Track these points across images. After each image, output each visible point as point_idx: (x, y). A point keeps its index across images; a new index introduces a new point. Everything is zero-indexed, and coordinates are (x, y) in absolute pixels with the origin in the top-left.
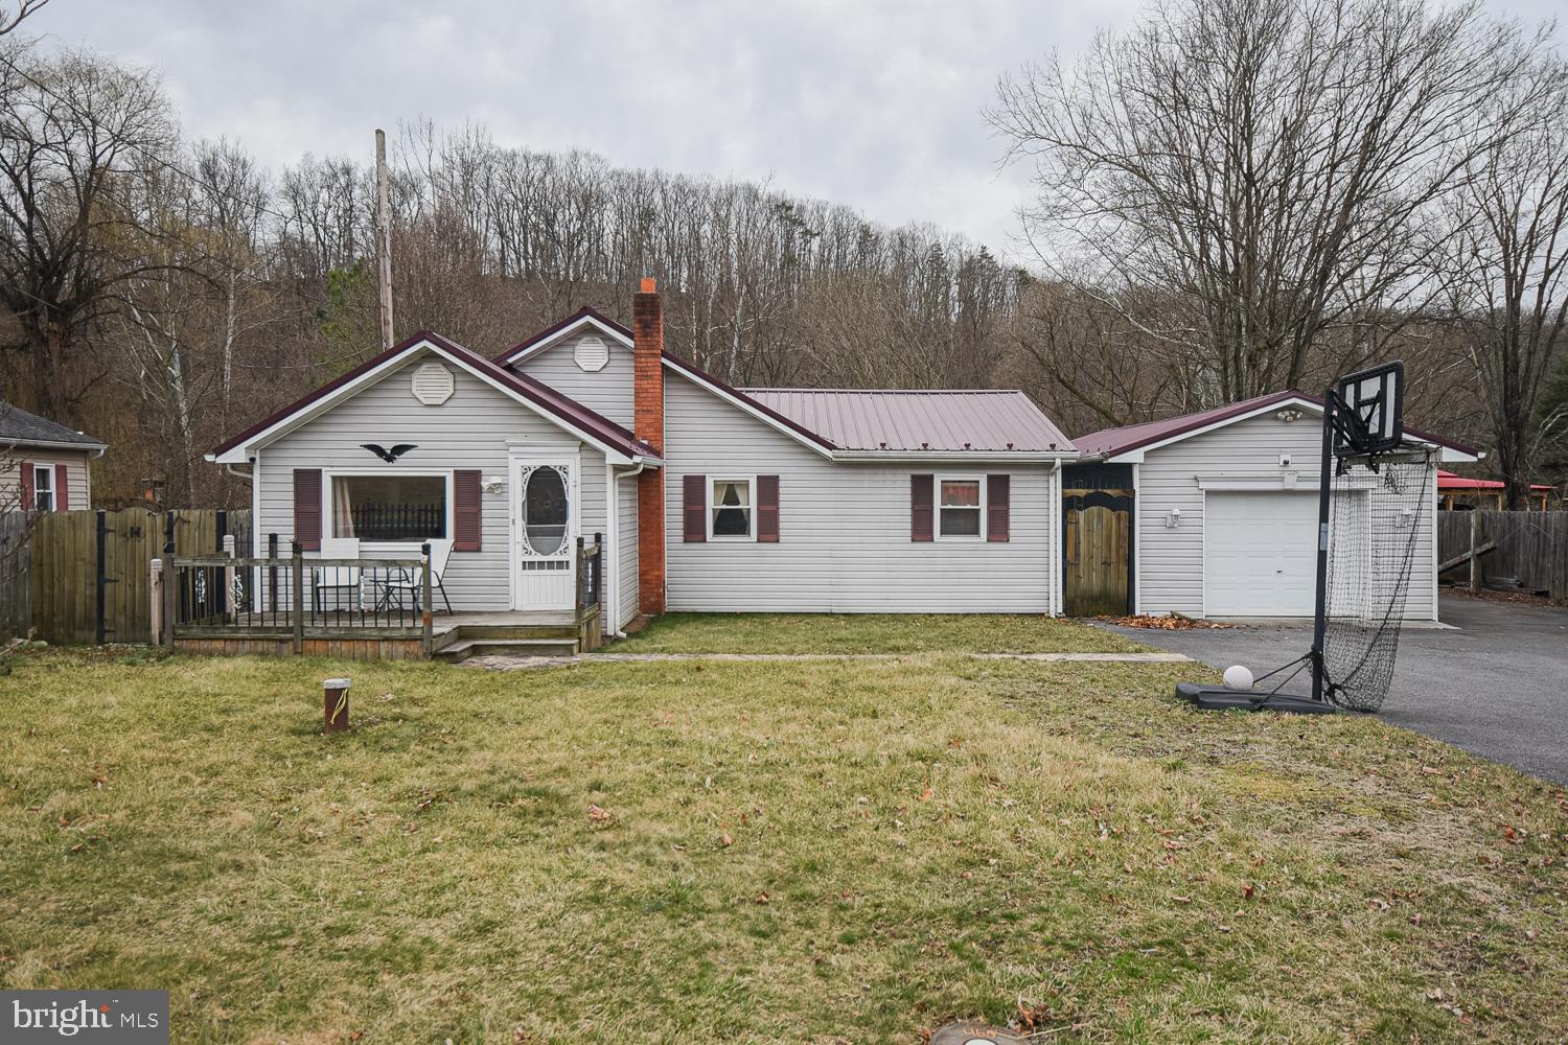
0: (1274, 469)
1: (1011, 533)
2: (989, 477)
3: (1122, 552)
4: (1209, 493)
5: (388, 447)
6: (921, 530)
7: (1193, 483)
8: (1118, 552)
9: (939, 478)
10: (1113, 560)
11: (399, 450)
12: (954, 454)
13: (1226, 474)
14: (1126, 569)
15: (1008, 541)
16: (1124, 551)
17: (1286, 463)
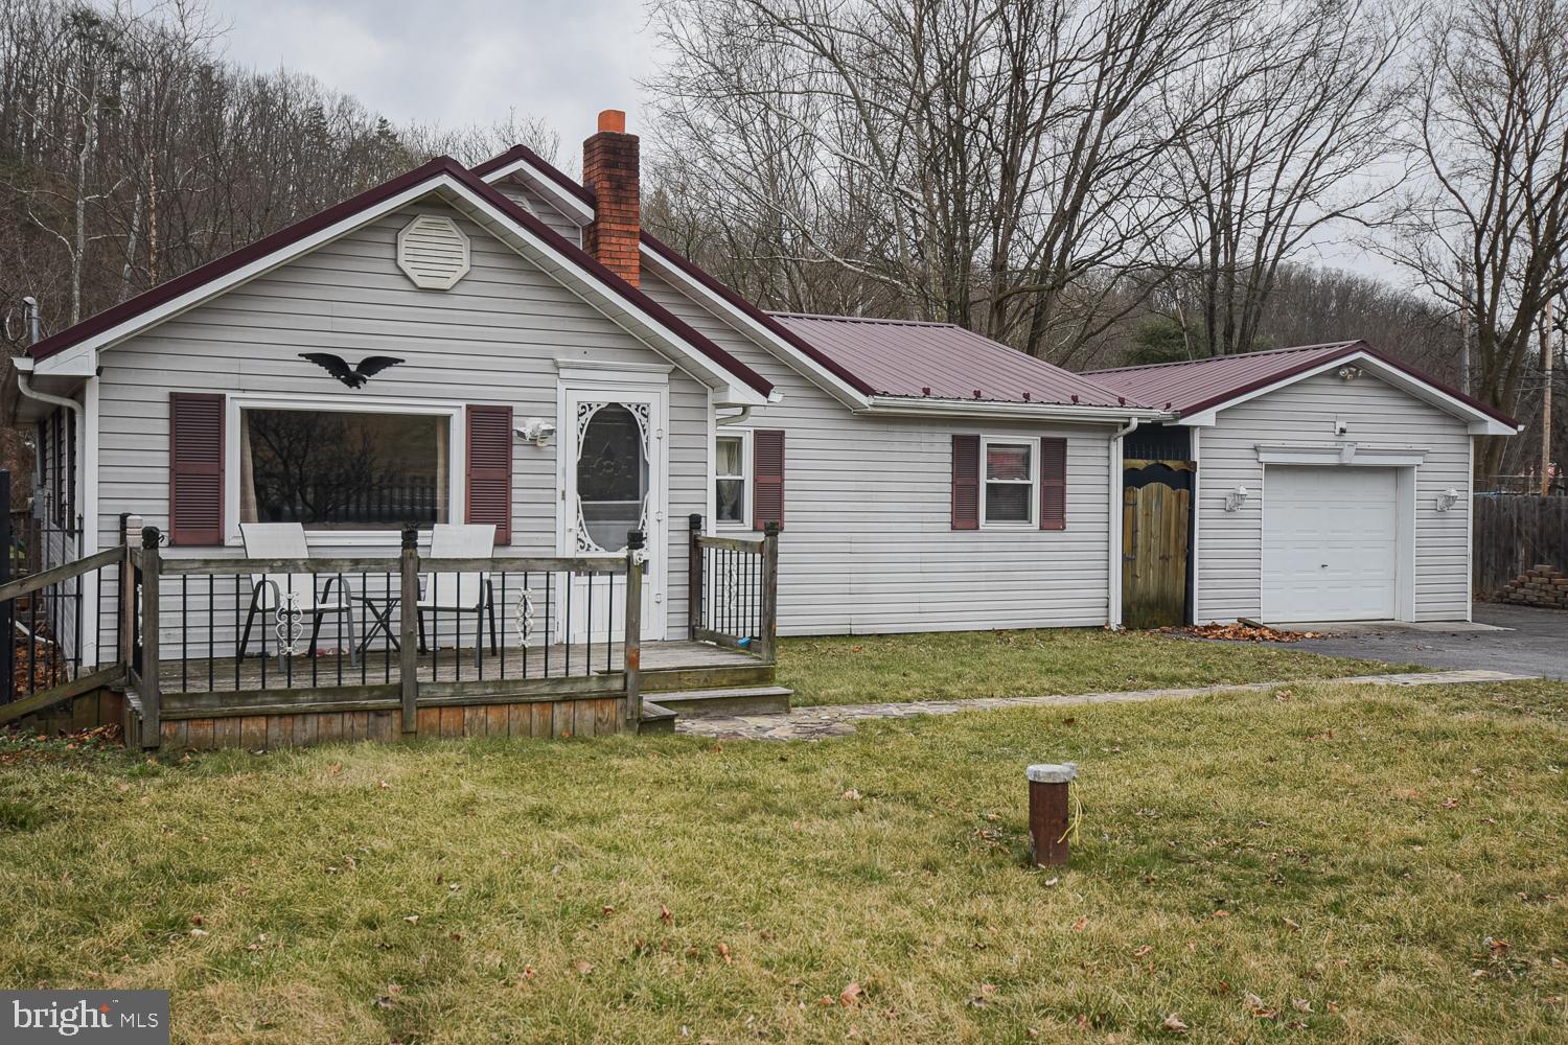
0: (1327, 439)
1: (1068, 517)
2: (1044, 441)
3: (1181, 542)
4: (1271, 468)
5: (353, 359)
6: (963, 517)
7: (1252, 454)
8: (1176, 541)
9: (987, 438)
10: (1172, 553)
11: (373, 365)
12: (1011, 407)
13: (1288, 444)
14: (1184, 564)
15: (1064, 528)
16: (1183, 542)
17: (1343, 431)
